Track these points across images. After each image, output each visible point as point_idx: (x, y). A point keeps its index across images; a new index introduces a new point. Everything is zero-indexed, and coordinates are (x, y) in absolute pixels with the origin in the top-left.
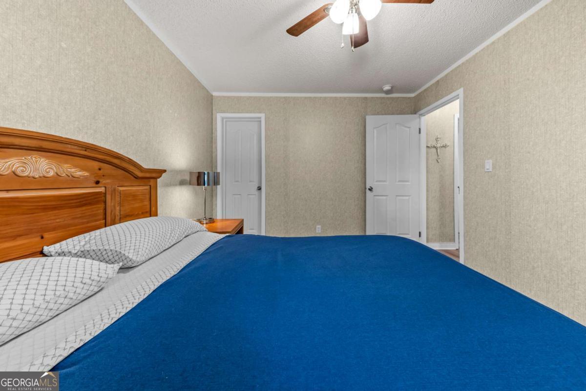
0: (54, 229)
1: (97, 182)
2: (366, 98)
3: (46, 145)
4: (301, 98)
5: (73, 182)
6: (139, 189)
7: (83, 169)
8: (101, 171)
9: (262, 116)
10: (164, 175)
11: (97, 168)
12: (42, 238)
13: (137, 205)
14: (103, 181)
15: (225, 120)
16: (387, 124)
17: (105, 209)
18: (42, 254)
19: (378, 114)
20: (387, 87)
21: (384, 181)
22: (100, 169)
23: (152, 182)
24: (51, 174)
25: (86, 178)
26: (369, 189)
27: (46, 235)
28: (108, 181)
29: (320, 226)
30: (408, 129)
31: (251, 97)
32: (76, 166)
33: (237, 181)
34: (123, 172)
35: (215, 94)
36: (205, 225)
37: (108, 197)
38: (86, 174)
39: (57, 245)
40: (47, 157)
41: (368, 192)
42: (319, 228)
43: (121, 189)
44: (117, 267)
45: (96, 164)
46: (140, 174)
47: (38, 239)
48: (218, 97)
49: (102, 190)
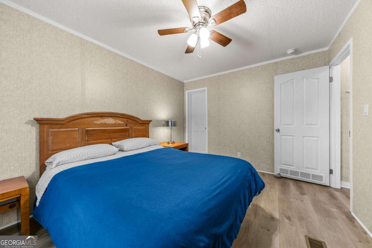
0: (114, 138)
1: (126, 125)
2: (277, 63)
3: (112, 115)
4: (227, 74)
5: (119, 125)
6: (141, 127)
7: (122, 121)
8: (128, 122)
9: (206, 88)
10: (151, 122)
11: (126, 121)
12: (112, 140)
13: (140, 133)
14: (128, 125)
15: (190, 93)
16: (294, 79)
17: (129, 134)
18: (111, 144)
19: (288, 72)
20: (290, 51)
21: (292, 125)
22: (127, 121)
23: (146, 125)
24: (113, 123)
25: (123, 124)
26: (276, 130)
27: (113, 140)
28: (130, 125)
29: (240, 153)
30: (317, 80)
31: (201, 80)
32: (120, 121)
33: (197, 125)
34: (135, 122)
35: (185, 82)
36: (170, 144)
37: (130, 130)
38: (123, 123)
39: (115, 143)
40: (113, 118)
41: (276, 132)
42: (239, 154)
43: (134, 127)
44: (118, 149)
45: (126, 120)
46: (141, 122)
47: (110, 140)
48: (186, 83)
49: (128, 127)
